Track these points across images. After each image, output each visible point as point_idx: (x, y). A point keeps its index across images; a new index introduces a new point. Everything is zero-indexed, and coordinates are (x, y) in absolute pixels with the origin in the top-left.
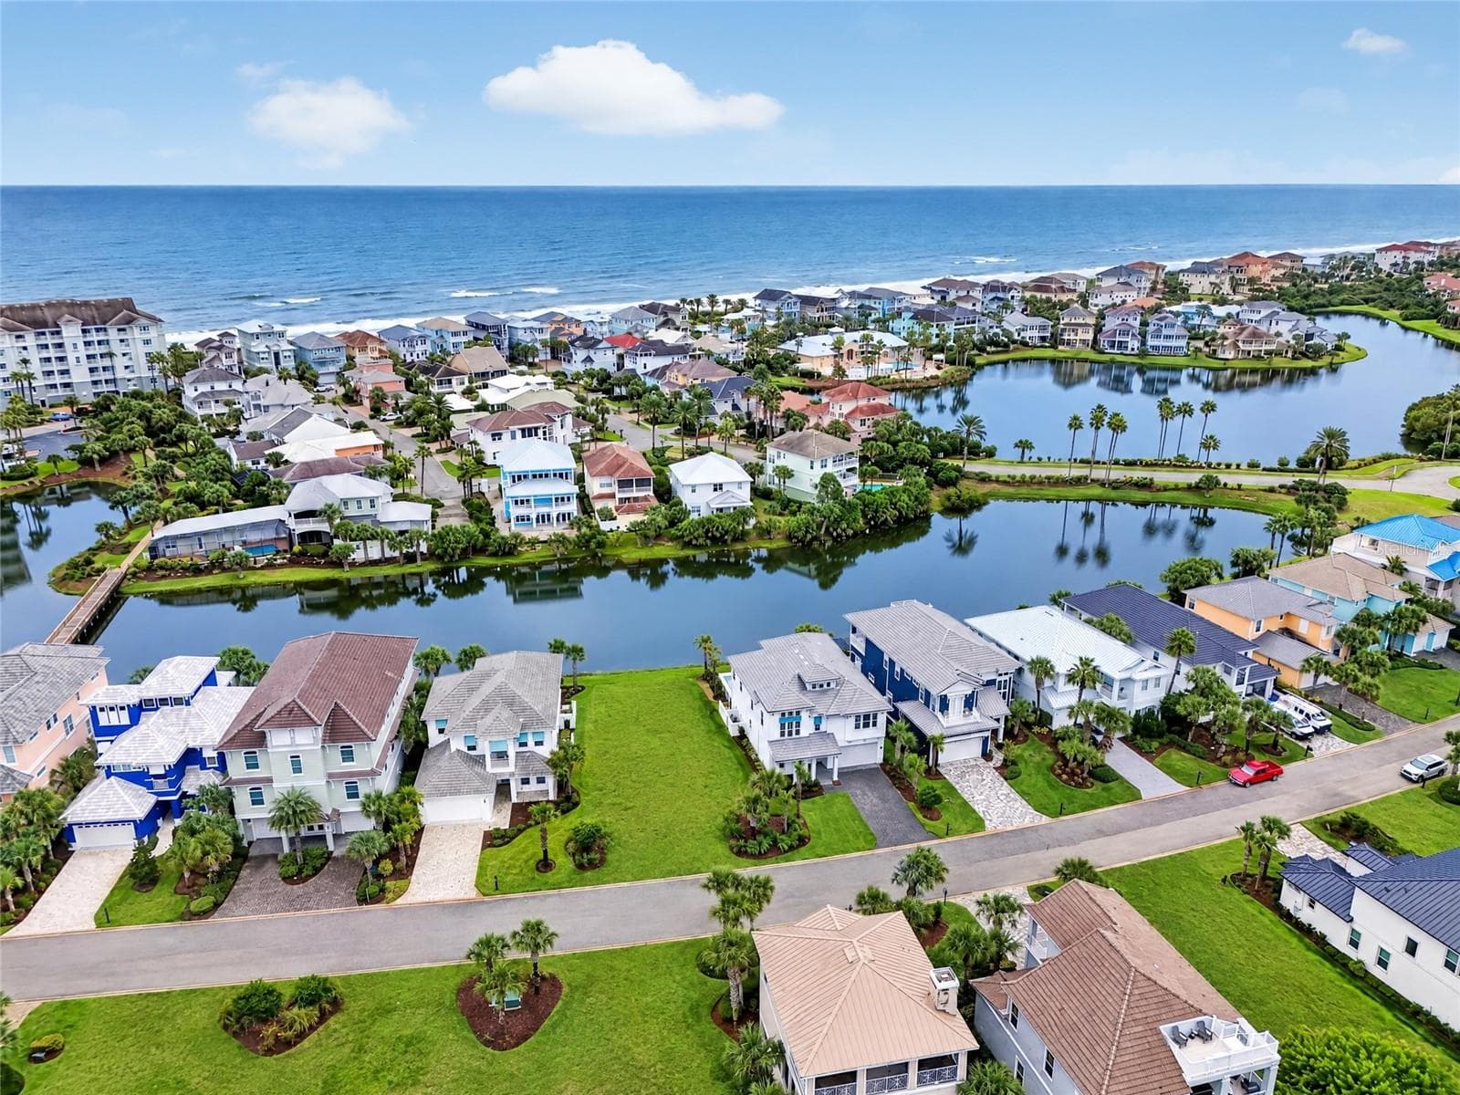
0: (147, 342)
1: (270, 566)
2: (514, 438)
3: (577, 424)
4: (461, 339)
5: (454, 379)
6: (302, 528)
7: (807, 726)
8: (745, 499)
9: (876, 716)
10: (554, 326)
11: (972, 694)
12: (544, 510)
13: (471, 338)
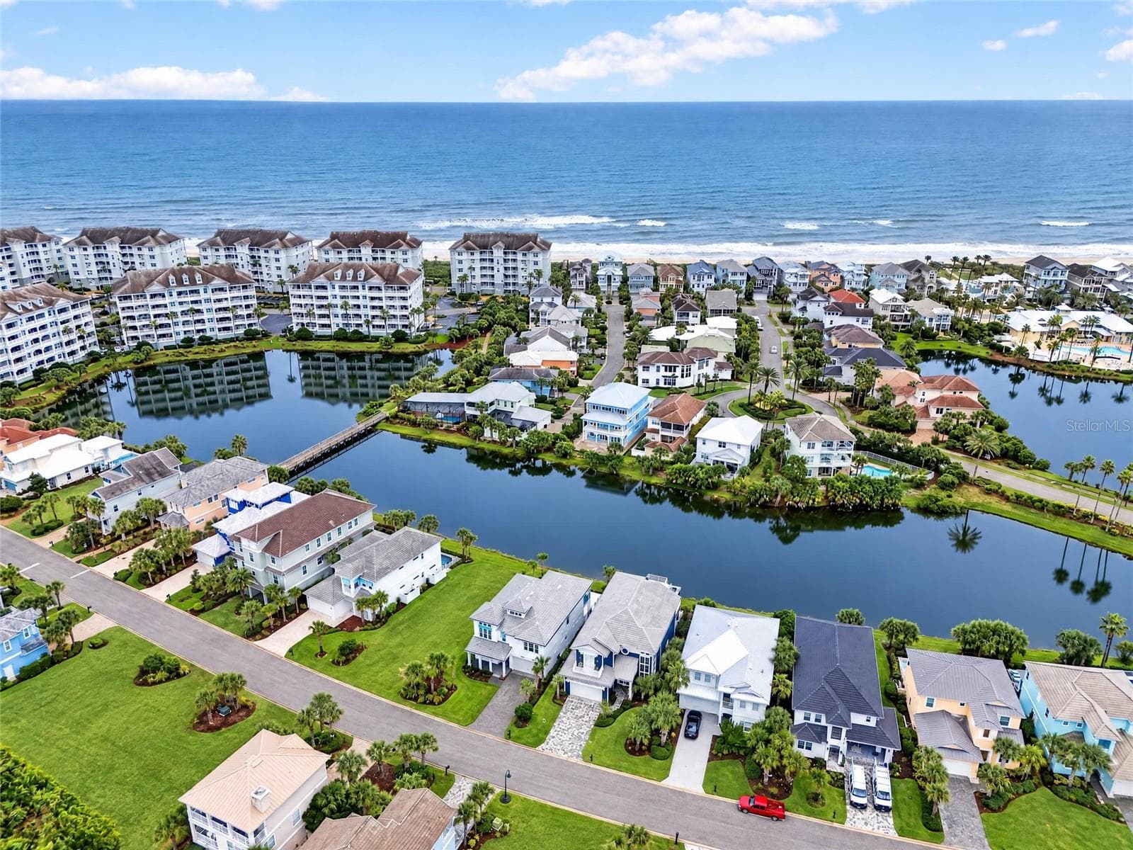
0: (536, 263)
1: (448, 430)
2: (658, 370)
3: (720, 367)
4: (738, 278)
5: (691, 314)
6: (470, 411)
7: (496, 636)
8: (741, 458)
9: (537, 647)
10: (817, 273)
11: (599, 657)
12: (603, 432)
13: (745, 278)
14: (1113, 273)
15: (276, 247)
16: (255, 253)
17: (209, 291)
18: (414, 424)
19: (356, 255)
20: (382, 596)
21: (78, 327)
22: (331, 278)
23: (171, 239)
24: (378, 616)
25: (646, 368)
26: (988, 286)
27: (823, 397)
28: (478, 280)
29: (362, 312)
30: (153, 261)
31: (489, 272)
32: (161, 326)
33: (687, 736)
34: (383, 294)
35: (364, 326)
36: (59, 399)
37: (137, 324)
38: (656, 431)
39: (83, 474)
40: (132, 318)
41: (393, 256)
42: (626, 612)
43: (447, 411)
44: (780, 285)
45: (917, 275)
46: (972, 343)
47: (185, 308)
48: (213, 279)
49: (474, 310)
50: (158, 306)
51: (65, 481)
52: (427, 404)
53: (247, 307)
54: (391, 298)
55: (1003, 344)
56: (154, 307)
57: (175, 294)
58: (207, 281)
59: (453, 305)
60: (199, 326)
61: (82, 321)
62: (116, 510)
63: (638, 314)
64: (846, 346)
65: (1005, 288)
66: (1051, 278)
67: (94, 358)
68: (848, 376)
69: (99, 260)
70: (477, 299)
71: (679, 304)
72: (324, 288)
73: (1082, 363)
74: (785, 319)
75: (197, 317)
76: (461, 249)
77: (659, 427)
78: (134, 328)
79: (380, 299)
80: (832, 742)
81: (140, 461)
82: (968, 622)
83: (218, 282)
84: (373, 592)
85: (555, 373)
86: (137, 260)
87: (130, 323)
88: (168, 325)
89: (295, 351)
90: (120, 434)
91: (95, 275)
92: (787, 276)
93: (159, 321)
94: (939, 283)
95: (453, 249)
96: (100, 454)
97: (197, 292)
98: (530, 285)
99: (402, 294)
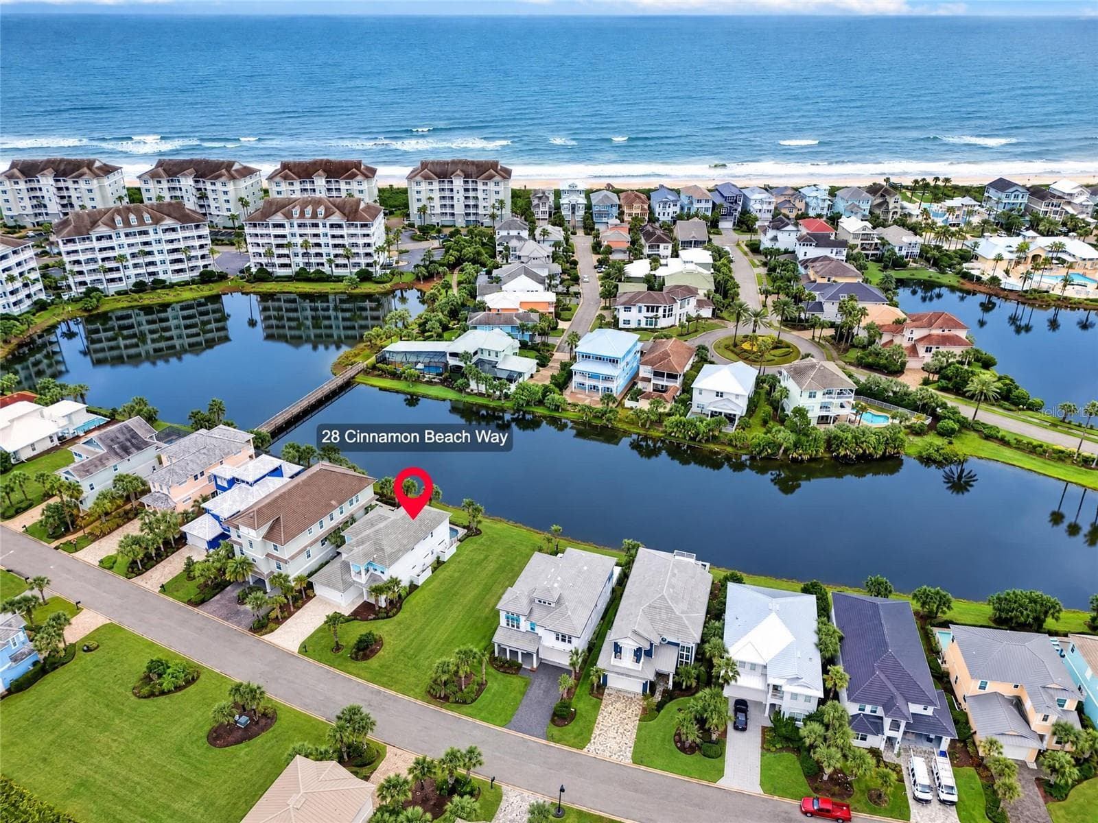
0: (497, 193)
1: (430, 383)
2: (640, 311)
3: (700, 304)
4: (703, 205)
5: (662, 246)
6: (452, 362)
7: (524, 625)
8: (739, 408)
9: (570, 638)
10: (783, 199)
11: (639, 649)
12: (593, 382)
13: (710, 205)
14: (1071, 195)
15: (223, 179)
16: (201, 185)
17: (159, 231)
18: (395, 376)
19: (308, 186)
20: (395, 582)
21: (21, 274)
22: (289, 216)
23: (107, 170)
24: (391, 602)
25: (627, 309)
26: (951, 210)
27: (807, 334)
28: (438, 210)
29: (323, 250)
30: (91, 195)
31: (448, 202)
32: (111, 270)
33: (736, 728)
34: (345, 231)
35: (327, 266)
36: (9, 353)
37: (85, 268)
38: (649, 380)
39: (49, 445)
40: (78, 262)
41: (348, 187)
42: (662, 598)
43: (427, 360)
44: (745, 212)
45: (879, 201)
46: (943, 272)
47: (135, 250)
48: (162, 219)
49: (436, 243)
50: (105, 249)
51: (30, 453)
52: (405, 353)
53: (202, 247)
54: (353, 235)
55: (973, 272)
56: (101, 250)
57: (123, 235)
58: (156, 221)
59: (413, 238)
60: (151, 269)
61: (25, 268)
62: (92, 489)
63: (609, 247)
64: (825, 281)
65: (970, 213)
66: (1012, 201)
67: (40, 306)
68: (831, 312)
69: (33, 194)
70: (439, 231)
71: (648, 236)
72: (282, 226)
73: (1051, 292)
74: (755, 248)
75: (149, 259)
76: (418, 178)
77: (651, 376)
78: (81, 273)
79: (342, 236)
80: (888, 733)
81: (112, 435)
82: (1002, 591)
83: (169, 222)
84: (385, 578)
85: (535, 316)
86: (74, 194)
87: (76, 268)
88: (118, 269)
89: (255, 293)
90: (82, 396)
91: (30, 211)
92: (752, 203)
93: (108, 265)
94: (902, 208)
95: (410, 178)
96: (64, 422)
97: (145, 233)
98: (493, 217)
99: (365, 231)
